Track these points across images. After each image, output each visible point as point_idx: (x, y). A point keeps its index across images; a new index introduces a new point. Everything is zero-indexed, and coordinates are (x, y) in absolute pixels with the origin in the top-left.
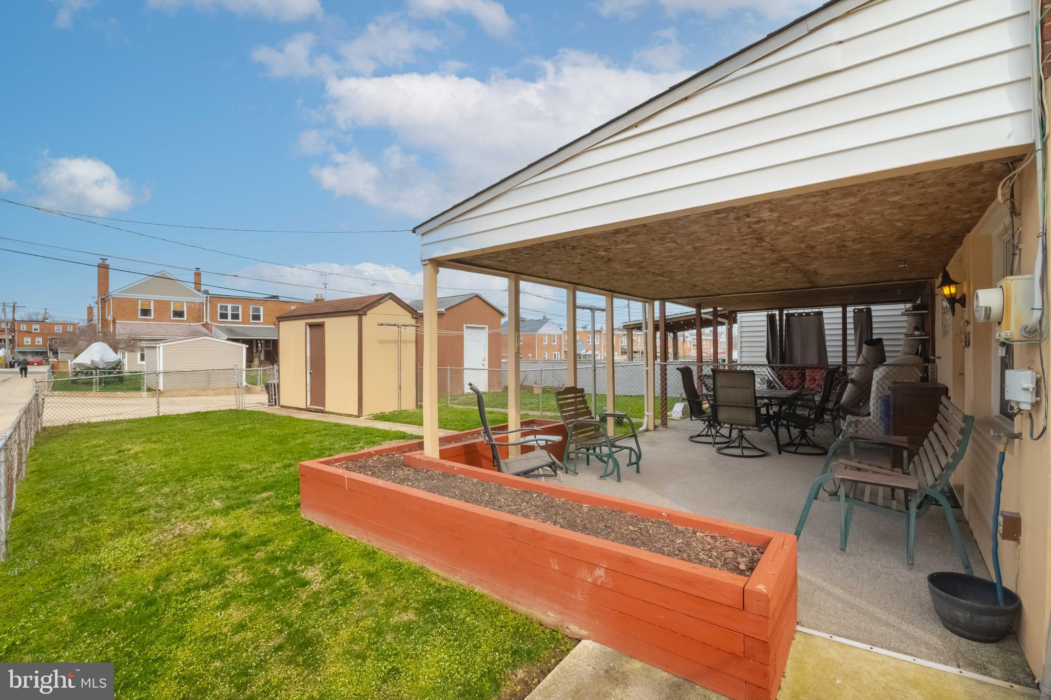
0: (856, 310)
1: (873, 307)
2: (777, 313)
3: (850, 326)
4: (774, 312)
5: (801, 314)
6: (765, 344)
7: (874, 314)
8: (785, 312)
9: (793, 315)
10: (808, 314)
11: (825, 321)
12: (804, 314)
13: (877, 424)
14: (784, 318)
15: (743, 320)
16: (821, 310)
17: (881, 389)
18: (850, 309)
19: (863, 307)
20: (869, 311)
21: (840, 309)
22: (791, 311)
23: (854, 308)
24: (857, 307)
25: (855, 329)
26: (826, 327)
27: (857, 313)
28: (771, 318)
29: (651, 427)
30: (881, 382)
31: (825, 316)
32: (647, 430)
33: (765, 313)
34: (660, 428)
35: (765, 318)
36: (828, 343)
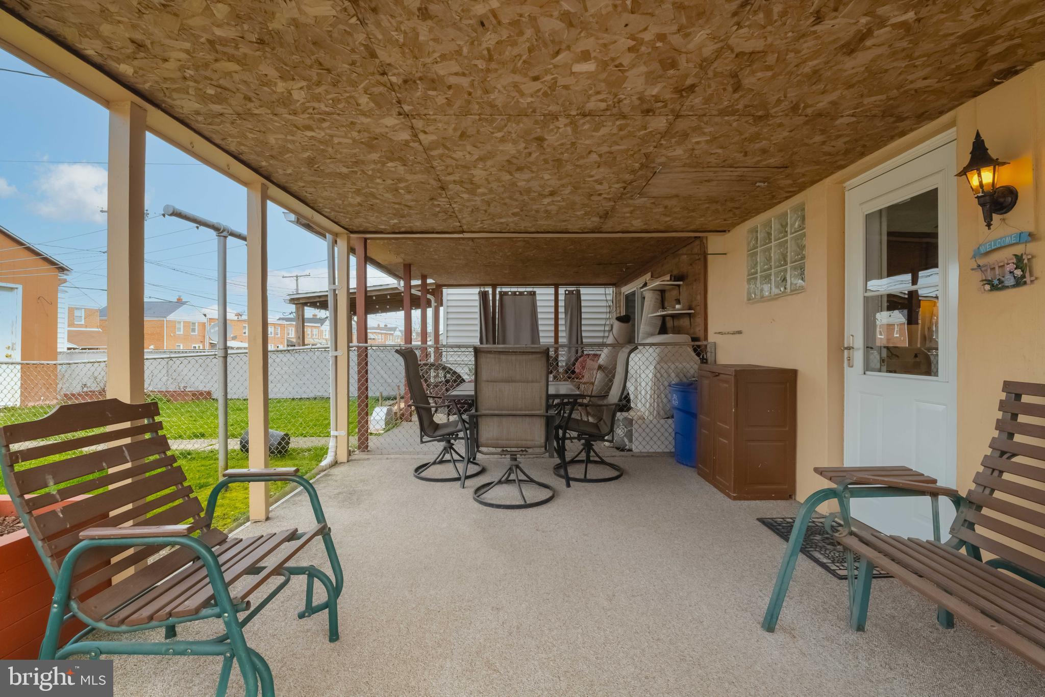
0: (567, 292)
1: (583, 290)
2: (490, 290)
3: (561, 310)
4: (486, 289)
5: (514, 293)
6: (478, 328)
7: (583, 298)
8: (498, 290)
9: (506, 293)
10: (521, 293)
11: (539, 304)
12: (517, 293)
13: (655, 421)
14: (498, 297)
15: (450, 298)
16: (535, 290)
17: (658, 375)
18: (562, 291)
19: (573, 289)
20: (578, 292)
21: (551, 290)
22: (505, 289)
23: (565, 289)
24: (568, 289)
25: (566, 313)
26: (539, 310)
27: (569, 294)
28: (484, 296)
29: (343, 457)
30: (658, 367)
31: (538, 297)
32: (335, 464)
33: (476, 290)
34: (358, 455)
35: (477, 297)
36: (540, 328)
